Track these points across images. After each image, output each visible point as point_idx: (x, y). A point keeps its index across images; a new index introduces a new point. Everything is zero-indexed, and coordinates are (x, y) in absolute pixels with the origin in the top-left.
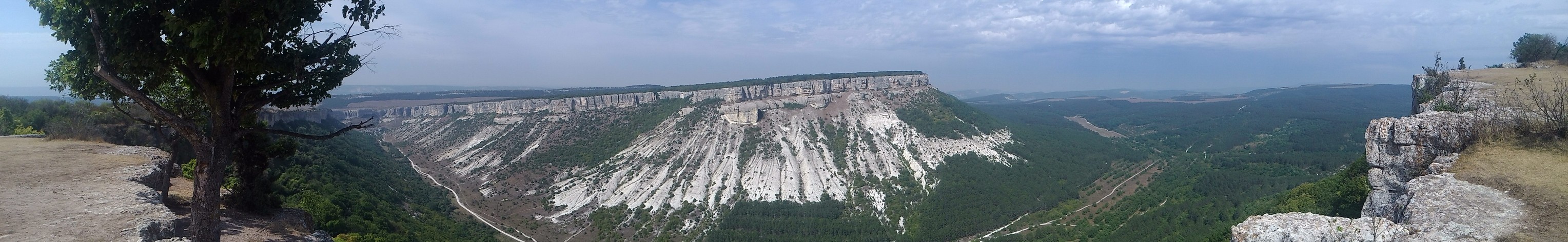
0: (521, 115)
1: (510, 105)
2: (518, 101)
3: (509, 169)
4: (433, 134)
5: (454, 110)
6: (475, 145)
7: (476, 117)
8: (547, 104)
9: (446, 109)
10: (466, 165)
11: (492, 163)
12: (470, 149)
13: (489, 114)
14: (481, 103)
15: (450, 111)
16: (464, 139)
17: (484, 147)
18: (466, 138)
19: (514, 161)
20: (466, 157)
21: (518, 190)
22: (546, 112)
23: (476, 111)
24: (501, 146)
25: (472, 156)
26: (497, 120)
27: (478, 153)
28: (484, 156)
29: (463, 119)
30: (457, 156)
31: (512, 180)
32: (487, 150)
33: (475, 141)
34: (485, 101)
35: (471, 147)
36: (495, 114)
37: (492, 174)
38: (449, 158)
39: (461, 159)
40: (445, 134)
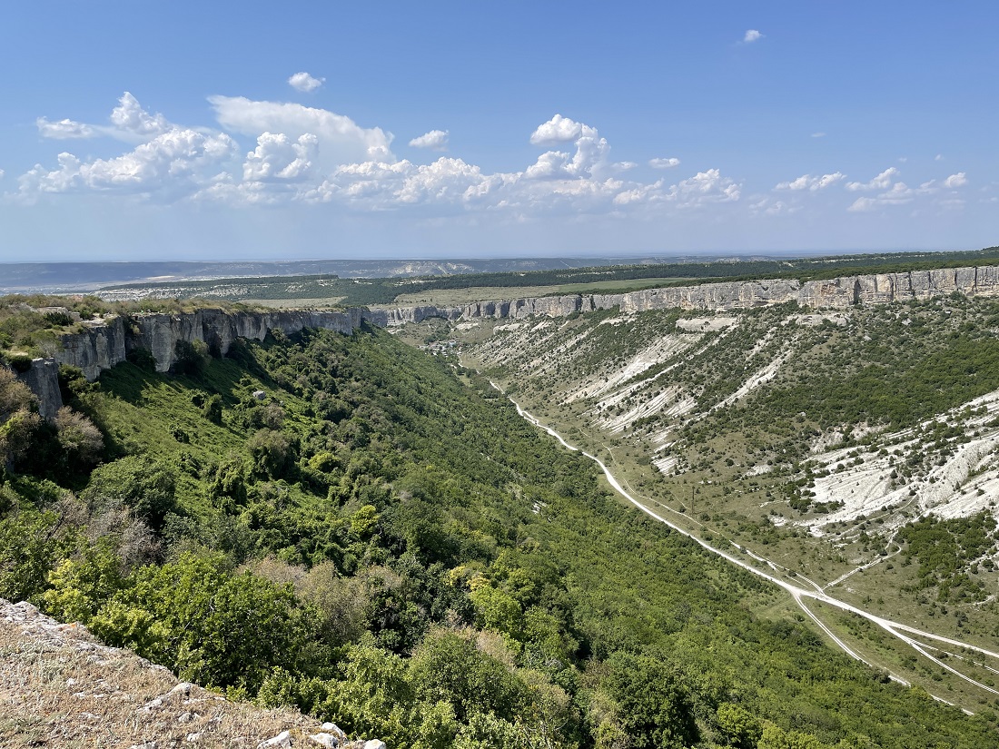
0: (734, 312)
1: (710, 292)
2: (730, 285)
3: (712, 421)
4: (555, 352)
5: (593, 306)
6: (639, 372)
7: (639, 319)
8: (794, 289)
9: (579, 303)
10: (620, 412)
11: (676, 409)
12: (630, 382)
13: (667, 311)
14: (650, 291)
15: (586, 308)
16: (616, 360)
17: (656, 378)
18: (619, 360)
19: (721, 405)
20: (621, 396)
21: (731, 463)
22: (792, 307)
23: (640, 306)
24: (693, 375)
25: (634, 394)
26: (682, 323)
27: (646, 388)
28: (658, 394)
29: (612, 321)
30: (603, 394)
31: (719, 443)
32: (664, 382)
33: (638, 365)
34: (657, 287)
35: (630, 377)
36: (678, 312)
37: (676, 430)
38: (587, 397)
39: (612, 399)
40: (578, 352)
